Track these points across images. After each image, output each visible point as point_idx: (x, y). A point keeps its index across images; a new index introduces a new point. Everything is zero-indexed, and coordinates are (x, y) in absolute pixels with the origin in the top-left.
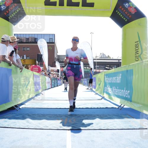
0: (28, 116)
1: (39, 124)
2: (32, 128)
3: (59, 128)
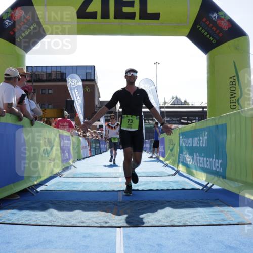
1: (71, 217)
2: (59, 224)
3: (103, 224)
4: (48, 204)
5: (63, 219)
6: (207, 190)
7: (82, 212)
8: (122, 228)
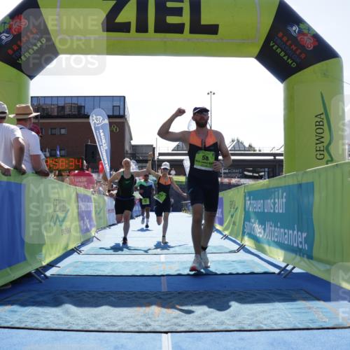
0: (68, 296)
1: (95, 317)
2: (79, 328)
3: (142, 327)
5: (85, 319)
6: (285, 274)
7: (111, 308)
8: (169, 334)
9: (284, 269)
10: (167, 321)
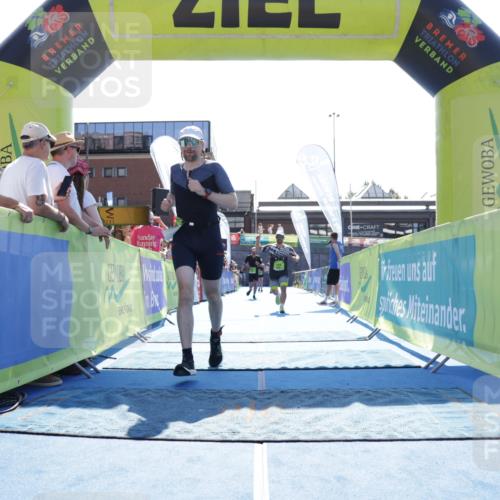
0: (126, 395)
3: (227, 435)
4: (118, 396)
6: (435, 368)
8: (265, 444)
9: (433, 361)
10: (262, 428)
